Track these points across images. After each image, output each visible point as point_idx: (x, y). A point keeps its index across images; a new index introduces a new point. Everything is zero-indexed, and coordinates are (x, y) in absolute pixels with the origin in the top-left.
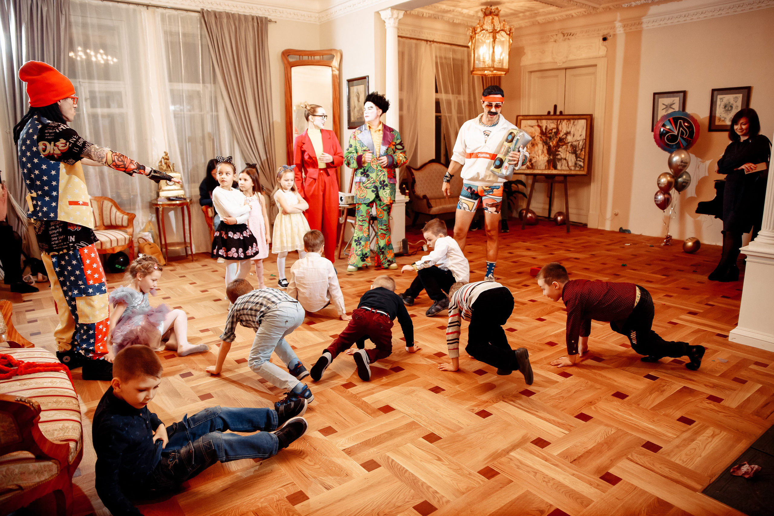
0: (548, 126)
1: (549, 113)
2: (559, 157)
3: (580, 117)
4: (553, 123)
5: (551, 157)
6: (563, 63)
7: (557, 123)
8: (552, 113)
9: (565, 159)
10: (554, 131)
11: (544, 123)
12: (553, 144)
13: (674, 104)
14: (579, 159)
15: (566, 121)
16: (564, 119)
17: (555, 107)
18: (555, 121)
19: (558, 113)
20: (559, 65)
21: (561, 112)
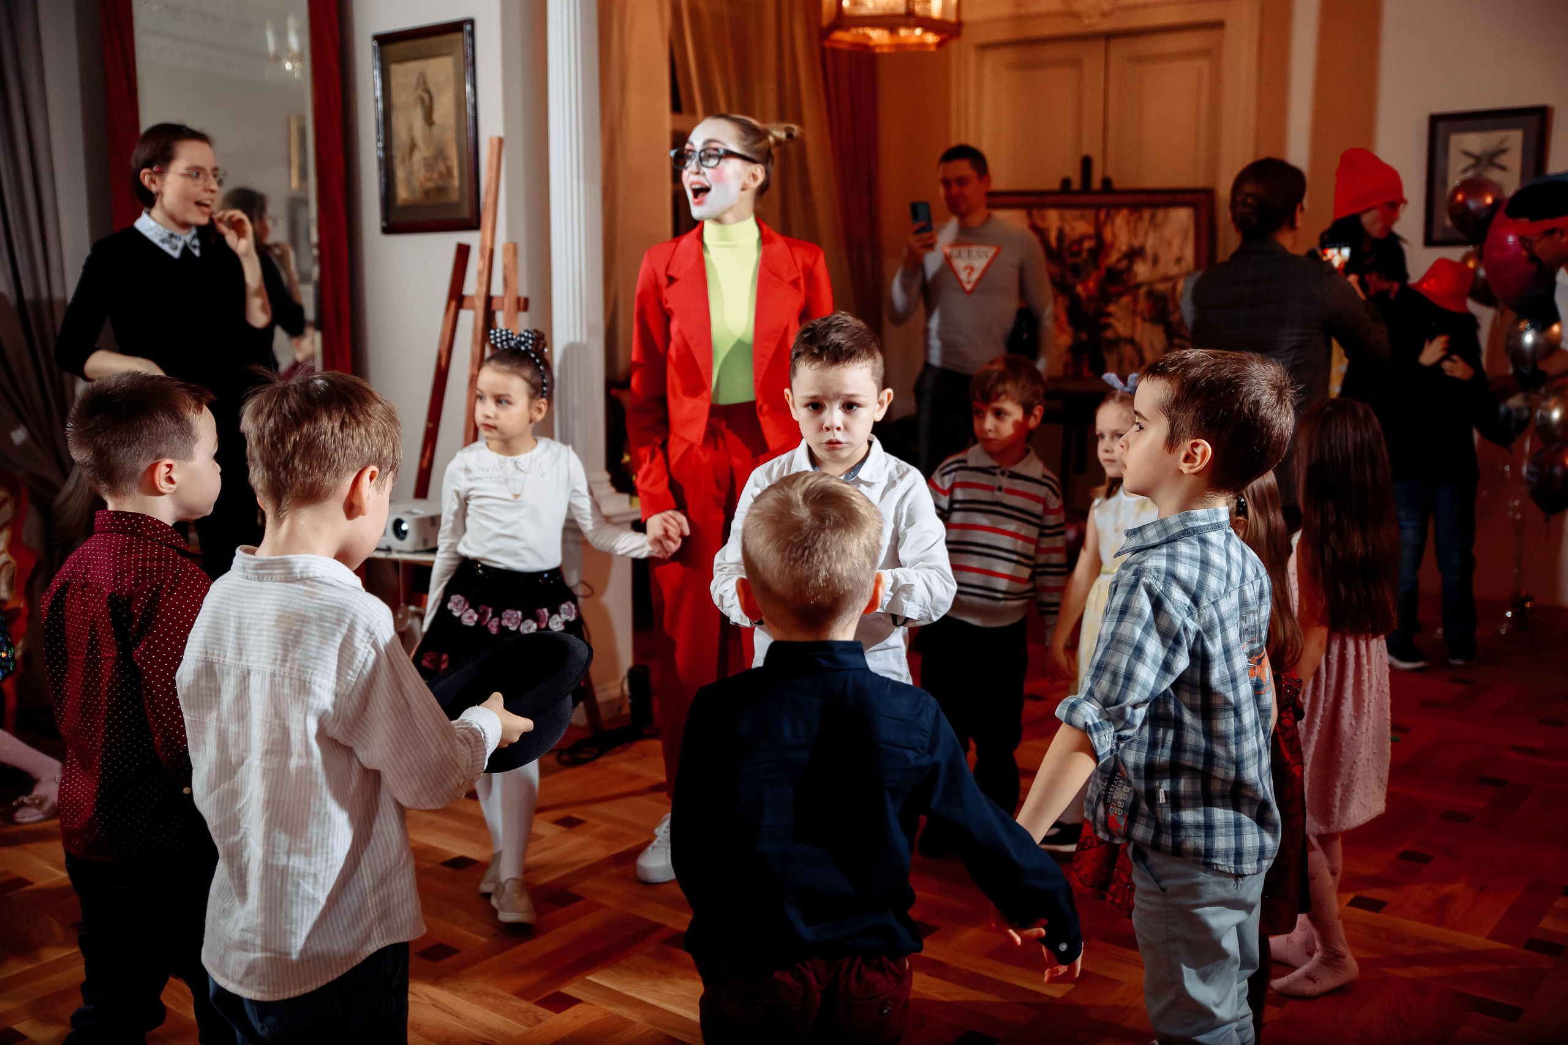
0: (1067, 229)
1: (1066, 183)
2: (1109, 334)
3: (1171, 198)
4: (1082, 218)
5: (1084, 336)
6: (1104, 15)
7: (1097, 217)
8: (1076, 185)
9: (1131, 341)
10: (1087, 245)
11: (1053, 219)
12: (1086, 289)
13: (1503, 151)
14: (1177, 341)
15: (1125, 212)
16: (1119, 207)
17: (1086, 163)
18: (1090, 213)
19: (1096, 184)
20: (1086, 21)
21: (1107, 182)
